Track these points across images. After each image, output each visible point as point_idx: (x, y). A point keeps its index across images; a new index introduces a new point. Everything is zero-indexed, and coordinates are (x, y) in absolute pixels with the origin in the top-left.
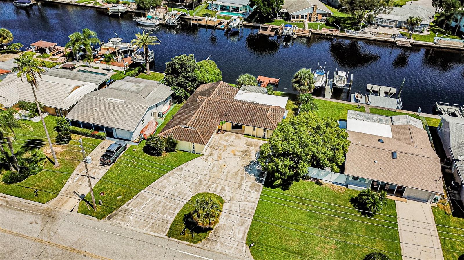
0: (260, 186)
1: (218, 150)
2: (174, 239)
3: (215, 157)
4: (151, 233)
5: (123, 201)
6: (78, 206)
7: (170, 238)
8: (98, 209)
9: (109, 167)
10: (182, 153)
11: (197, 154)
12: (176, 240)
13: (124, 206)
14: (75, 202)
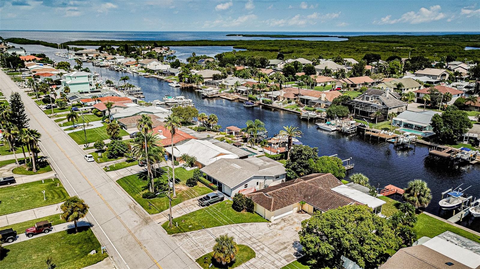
0: (294, 258)
1: (285, 223)
2: (198, 264)
3: (279, 227)
4: (189, 255)
5: (191, 230)
6: (164, 222)
7: (197, 262)
8: (172, 228)
9: (202, 208)
10: (257, 215)
11: (267, 220)
12: (199, 265)
13: (188, 233)
14: (164, 219)
